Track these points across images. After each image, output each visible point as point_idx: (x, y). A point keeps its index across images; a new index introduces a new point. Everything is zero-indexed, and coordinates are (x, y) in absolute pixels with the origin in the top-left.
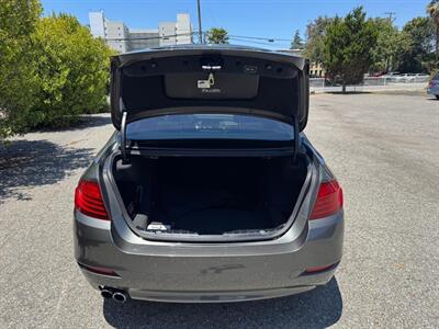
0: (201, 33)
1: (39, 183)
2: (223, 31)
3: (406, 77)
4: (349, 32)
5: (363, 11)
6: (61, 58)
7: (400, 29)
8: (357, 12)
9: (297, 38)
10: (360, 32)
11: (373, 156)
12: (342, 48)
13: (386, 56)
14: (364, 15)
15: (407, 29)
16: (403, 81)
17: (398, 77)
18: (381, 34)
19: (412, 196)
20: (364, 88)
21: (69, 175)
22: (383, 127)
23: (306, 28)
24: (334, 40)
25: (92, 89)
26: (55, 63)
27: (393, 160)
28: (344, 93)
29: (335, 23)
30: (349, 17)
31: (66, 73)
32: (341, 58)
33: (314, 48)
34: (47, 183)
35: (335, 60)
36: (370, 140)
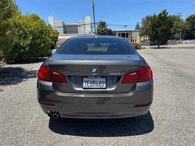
0: (95, 23)
1: (10, 84)
2: (104, 23)
3: (187, 41)
4: (161, 21)
5: (167, 12)
6: (29, 32)
7: (184, 20)
8: (164, 12)
9: (138, 25)
10: (166, 21)
11: (170, 73)
12: (157, 28)
13: (178, 32)
14: (167, 13)
15: (188, 20)
16: (187, 43)
17: (184, 42)
18: (175, 22)
19: (189, 90)
20: (168, 46)
21: (25, 81)
22: (176, 61)
23: (141, 21)
24: (153, 25)
25: (42, 45)
26: (26, 34)
27: (180, 75)
28: (159, 48)
29: (154, 17)
30: (160, 14)
31: (31, 38)
32: (157, 32)
33: (145, 29)
34: (13, 84)
35: (154, 33)
36: (170, 67)
